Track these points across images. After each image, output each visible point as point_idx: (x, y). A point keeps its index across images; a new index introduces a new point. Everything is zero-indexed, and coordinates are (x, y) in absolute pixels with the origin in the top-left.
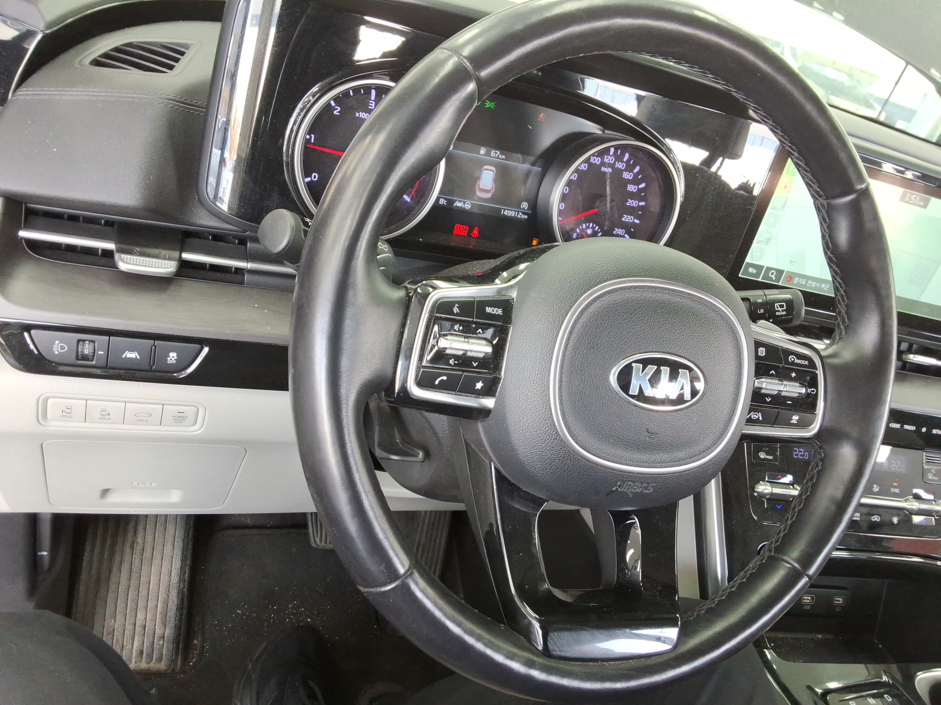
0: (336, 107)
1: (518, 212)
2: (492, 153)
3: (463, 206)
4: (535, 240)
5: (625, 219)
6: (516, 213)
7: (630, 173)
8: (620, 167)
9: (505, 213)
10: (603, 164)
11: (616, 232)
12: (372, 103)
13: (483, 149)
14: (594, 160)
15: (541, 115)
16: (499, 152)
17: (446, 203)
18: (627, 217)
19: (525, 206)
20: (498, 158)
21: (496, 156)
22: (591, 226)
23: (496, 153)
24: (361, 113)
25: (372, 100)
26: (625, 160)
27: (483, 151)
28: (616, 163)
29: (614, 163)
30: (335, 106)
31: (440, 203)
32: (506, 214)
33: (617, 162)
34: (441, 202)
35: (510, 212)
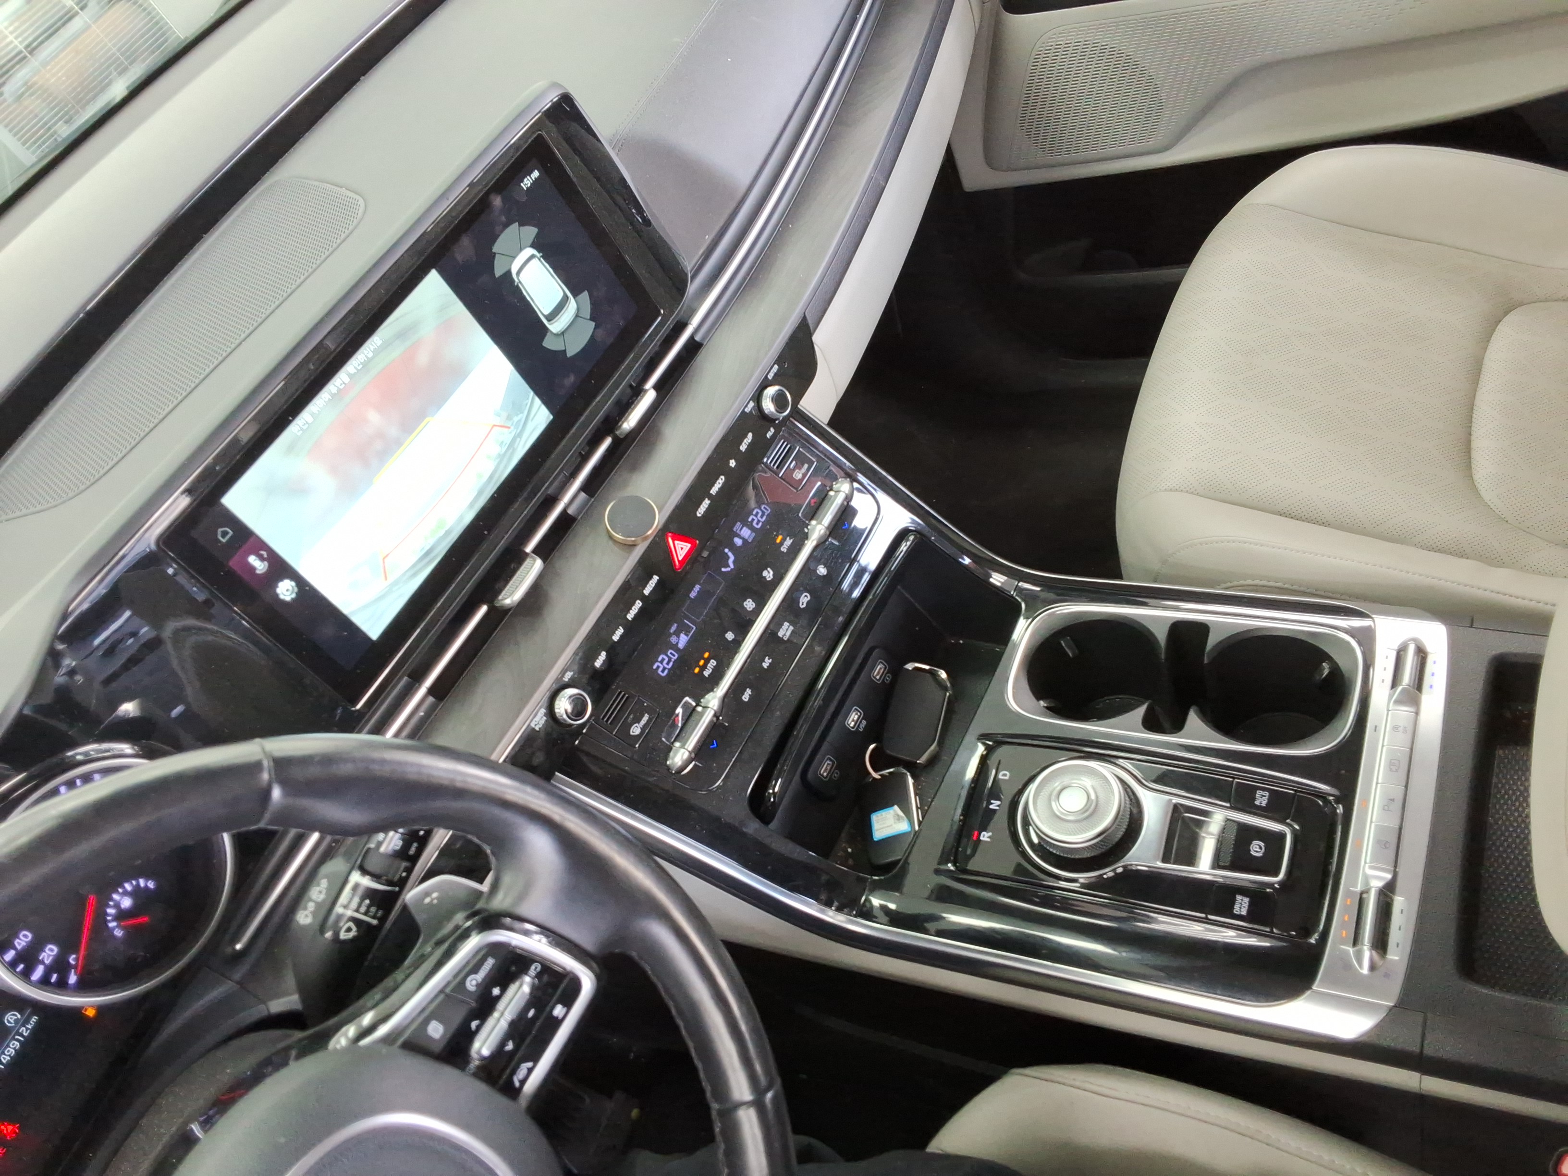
1: (17, 1034)
6: (17, 1037)
19: (14, 1018)
22: (118, 898)
32: (8, 1058)
35: (8, 1051)
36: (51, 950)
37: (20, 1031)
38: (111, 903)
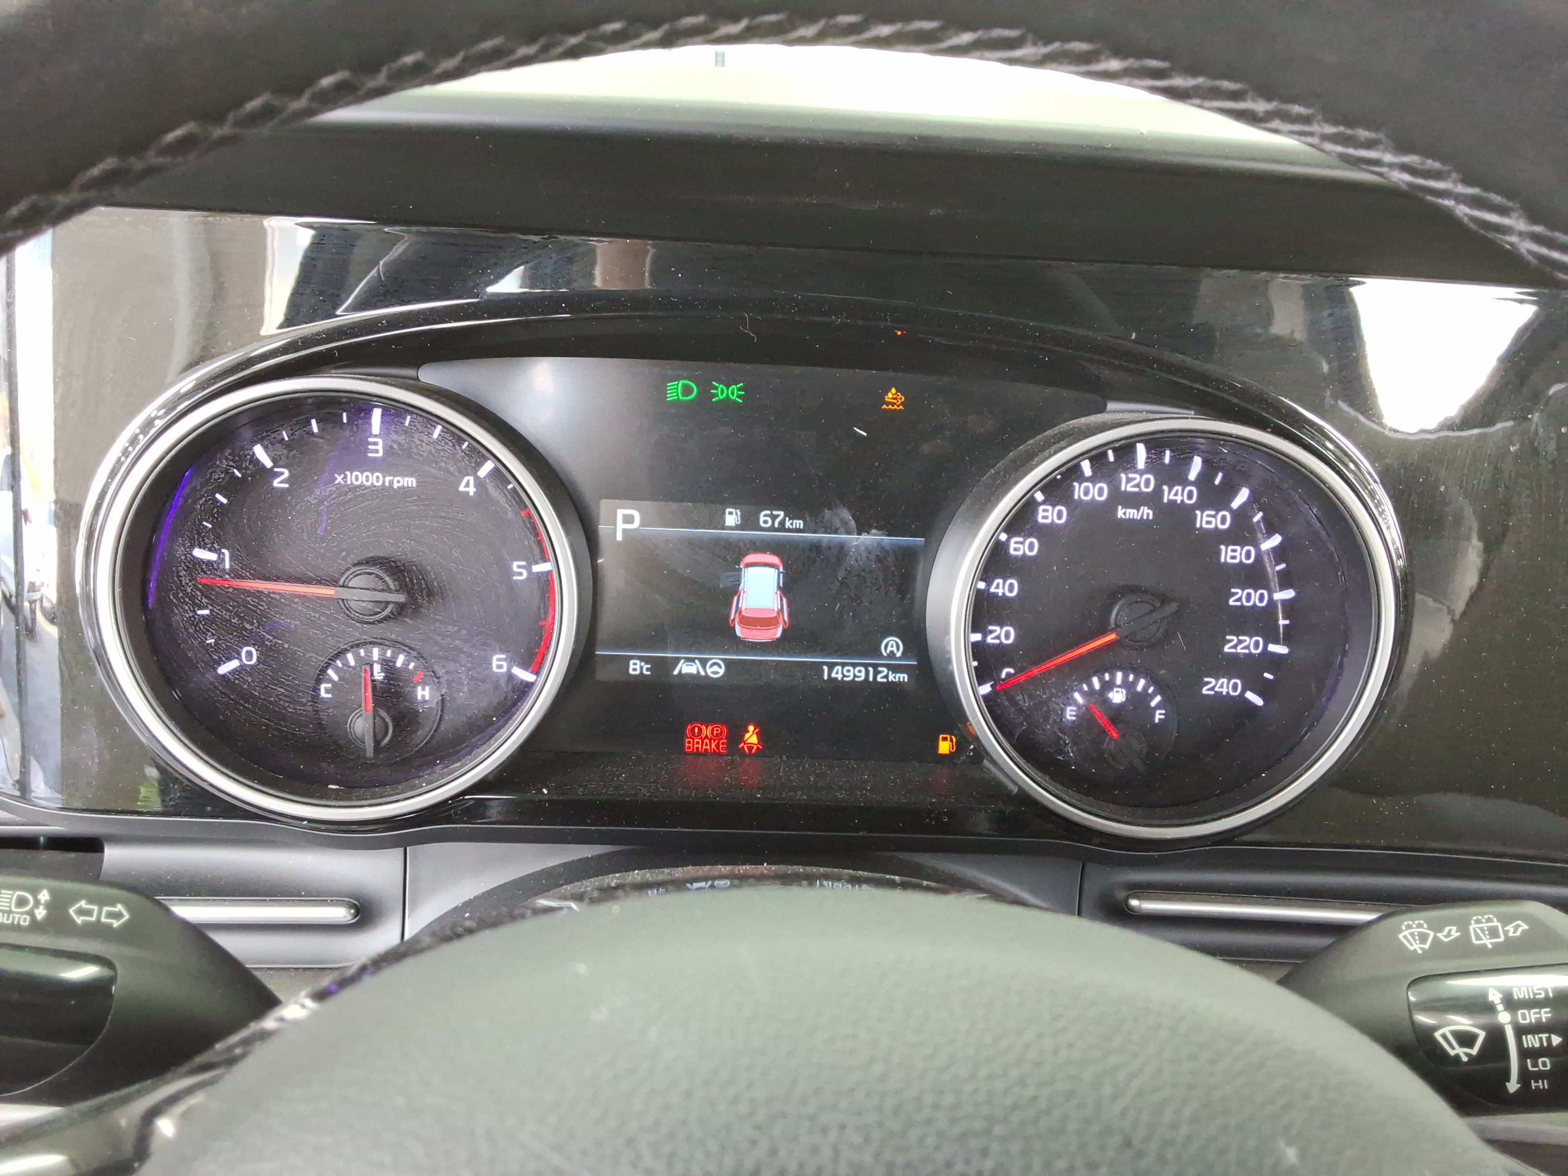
0: (276, 470)
1: (875, 666)
2: (762, 519)
3: (702, 673)
4: (945, 739)
5: (1235, 647)
6: (871, 669)
7: (1217, 512)
8: (1179, 499)
9: (833, 675)
10: (1119, 498)
11: (1212, 689)
12: (376, 444)
13: (731, 513)
14: (1086, 493)
15: (890, 395)
16: (782, 513)
17: (647, 669)
18: (1240, 642)
19: (895, 649)
20: (782, 527)
21: (776, 525)
22: (1119, 681)
23: (774, 517)
24: (348, 473)
25: (376, 436)
26: (1192, 476)
27: (732, 518)
28: (1163, 491)
29: (1158, 491)
30: (273, 467)
31: (631, 672)
32: (840, 677)
33: (1165, 488)
34: (635, 670)
35: (848, 671)
36: (1007, 636)
37: (880, 669)
38: (1107, 677)
